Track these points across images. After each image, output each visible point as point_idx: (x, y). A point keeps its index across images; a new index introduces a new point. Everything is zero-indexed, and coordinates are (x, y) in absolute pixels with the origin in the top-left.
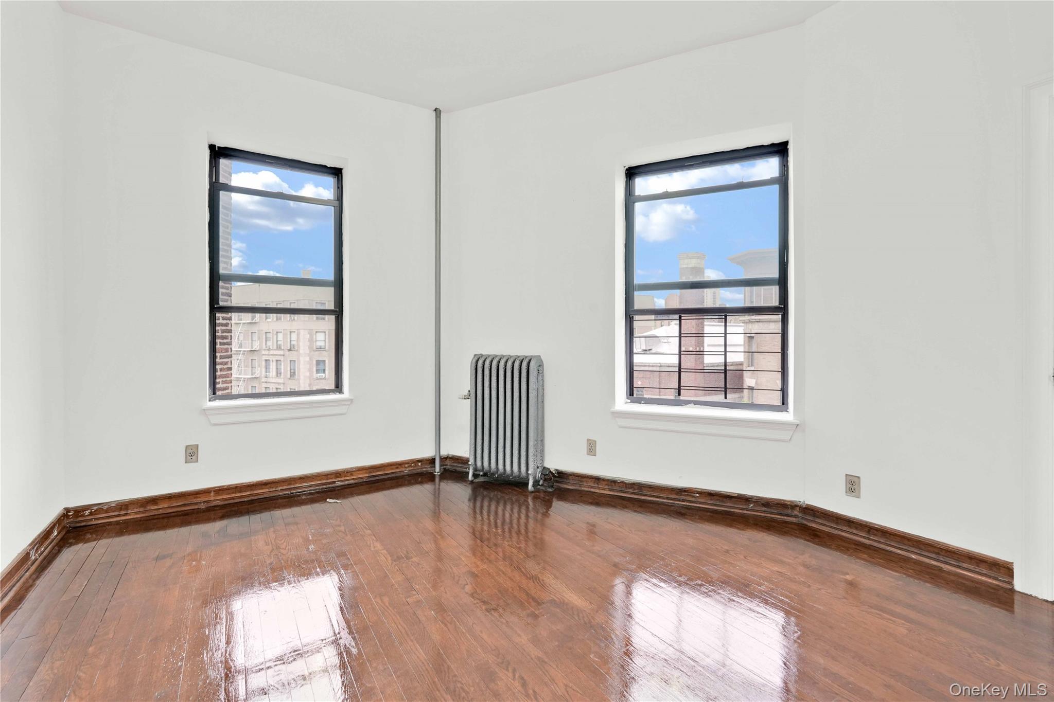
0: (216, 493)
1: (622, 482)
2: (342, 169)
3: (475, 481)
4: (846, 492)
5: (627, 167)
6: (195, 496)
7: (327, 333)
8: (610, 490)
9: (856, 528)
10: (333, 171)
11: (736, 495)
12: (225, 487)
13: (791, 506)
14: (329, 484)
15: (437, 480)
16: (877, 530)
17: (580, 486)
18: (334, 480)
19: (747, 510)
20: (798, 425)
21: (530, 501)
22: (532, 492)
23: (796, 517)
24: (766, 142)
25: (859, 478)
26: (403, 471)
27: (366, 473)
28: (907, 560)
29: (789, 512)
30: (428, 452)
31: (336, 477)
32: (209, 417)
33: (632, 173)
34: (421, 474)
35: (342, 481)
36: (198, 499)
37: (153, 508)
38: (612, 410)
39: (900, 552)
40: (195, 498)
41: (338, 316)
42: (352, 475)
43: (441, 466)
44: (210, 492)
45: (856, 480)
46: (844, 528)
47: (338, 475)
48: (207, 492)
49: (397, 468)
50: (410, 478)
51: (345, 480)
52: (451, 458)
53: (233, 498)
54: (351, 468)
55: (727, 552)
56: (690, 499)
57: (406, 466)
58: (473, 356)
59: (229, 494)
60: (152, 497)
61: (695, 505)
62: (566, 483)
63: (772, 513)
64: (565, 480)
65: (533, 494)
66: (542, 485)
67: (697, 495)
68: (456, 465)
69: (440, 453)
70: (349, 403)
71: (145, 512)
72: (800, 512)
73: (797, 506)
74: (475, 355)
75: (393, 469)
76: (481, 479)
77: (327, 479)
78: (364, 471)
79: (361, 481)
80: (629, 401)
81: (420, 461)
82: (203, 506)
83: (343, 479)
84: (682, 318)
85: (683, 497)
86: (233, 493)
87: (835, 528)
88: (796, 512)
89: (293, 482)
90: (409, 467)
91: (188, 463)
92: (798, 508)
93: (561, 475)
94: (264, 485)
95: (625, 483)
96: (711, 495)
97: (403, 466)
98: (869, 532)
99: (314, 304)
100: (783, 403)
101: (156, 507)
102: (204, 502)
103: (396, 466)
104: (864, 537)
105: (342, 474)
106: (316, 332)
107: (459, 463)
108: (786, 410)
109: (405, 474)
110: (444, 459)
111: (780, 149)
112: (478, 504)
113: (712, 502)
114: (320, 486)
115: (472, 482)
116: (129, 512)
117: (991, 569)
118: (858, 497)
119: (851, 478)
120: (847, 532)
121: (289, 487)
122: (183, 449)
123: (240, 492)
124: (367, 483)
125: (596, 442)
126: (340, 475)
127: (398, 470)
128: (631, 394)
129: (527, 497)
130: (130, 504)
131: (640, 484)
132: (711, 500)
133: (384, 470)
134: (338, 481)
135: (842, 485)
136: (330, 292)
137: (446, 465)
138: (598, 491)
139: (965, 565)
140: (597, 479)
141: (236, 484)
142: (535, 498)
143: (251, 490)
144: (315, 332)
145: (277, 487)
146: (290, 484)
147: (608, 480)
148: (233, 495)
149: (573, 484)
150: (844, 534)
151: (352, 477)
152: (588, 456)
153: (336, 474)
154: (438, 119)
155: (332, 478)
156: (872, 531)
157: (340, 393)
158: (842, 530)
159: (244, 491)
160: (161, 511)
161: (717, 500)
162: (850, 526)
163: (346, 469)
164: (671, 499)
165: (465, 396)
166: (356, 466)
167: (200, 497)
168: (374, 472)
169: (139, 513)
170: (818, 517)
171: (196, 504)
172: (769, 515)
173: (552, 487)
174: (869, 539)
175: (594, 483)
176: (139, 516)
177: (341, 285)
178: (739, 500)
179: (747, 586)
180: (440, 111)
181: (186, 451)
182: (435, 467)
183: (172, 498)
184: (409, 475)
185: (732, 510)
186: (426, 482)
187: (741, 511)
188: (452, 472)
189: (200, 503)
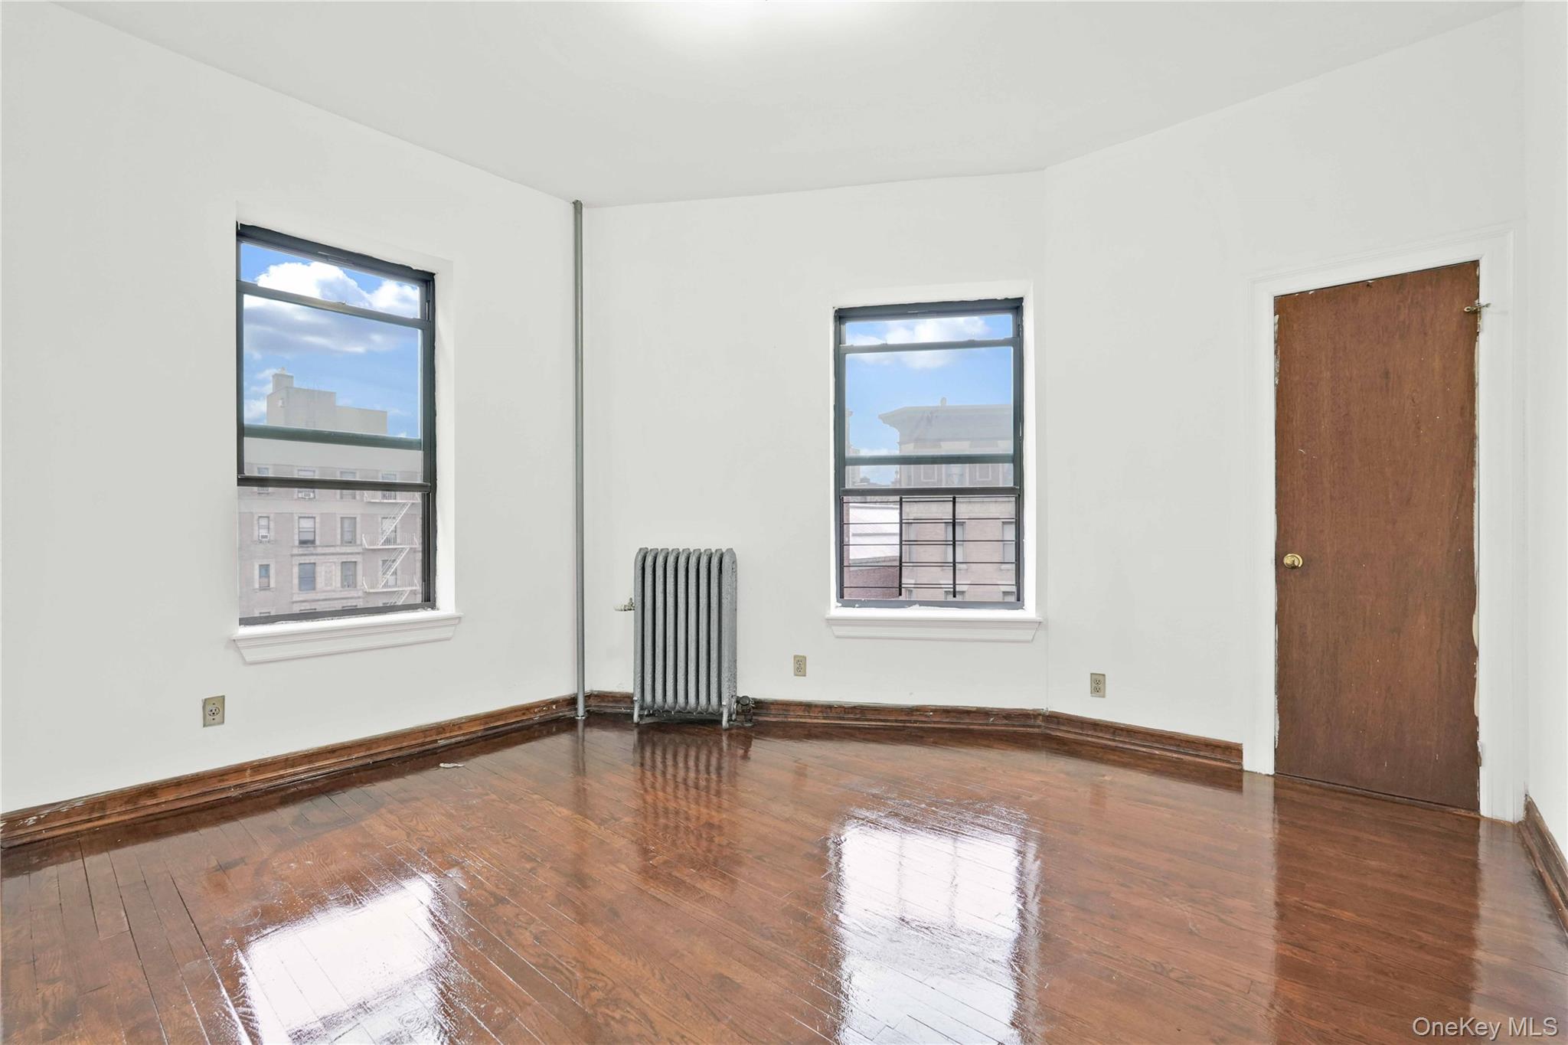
0: (255, 771)
1: (841, 707)
2: (434, 274)
3: (641, 723)
4: (1091, 693)
5: (836, 309)
6: (221, 778)
7: (317, 520)
8: (825, 718)
9: (1101, 731)
10: (420, 276)
11: (974, 709)
12: (270, 760)
13: (1033, 715)
14: (429, 744)
15: (580, 725)
16: (1122, 729)
17: (786, 717)
18: (434, 738)
19: (987, 725)
20: (1040, 623)
21: (724, 738)
22: (726, 730)
23: (1039, 727)
24: (1000, 296)
25: (1104, 675)
26: (532, 719)
27: (481, 724)
28: (1151, 756)
29: (1032, 722)
30: (563, 689)
31: (439, 733)
32: (242, 651)
33: (842, 316)
34: (557, 720)
35: (447, 738)
36: (225, 783)
37: (149, 802)
38: (827, 616)
39: (1144, 750)
40: (220, 781)
41: (428, 494)
42: (460, 728)
43: (586, 707)
44: (245, 770)
45: (1101, 678)
46: (1090, 733)
47: (441, 729)
48: (239, 770)
49: (524, 714)
50: (542, 727)
51: (451, 737)
52: (596, 696)
53: (282, 777)
54: (459, 718)
55: (984, 769)
56: (924, 719)
57: (536, 710)
58: (637, 551)
59: (274, 771)
60: (147, 785)
61: (929, 725)
62: (767, 715)
63: (1014, 726)
64: (765, 711)
65: (728, 732)
66: (735, 720)
67: (931, 713)
68: (603, 704)
69: (584, 688)
70: (457, 621)
71: (136, 810)
72: (1043, 721)
73: (1040, 715)
74: (641, 549)
75: (517, 716)
76: (648, 720)
77: (425, 737)
78: (478, 722)
79: (474, 736)
80: (840, 605)
81: (555, 702)
82: (233, 793)
83: (448, 735)
84: (904, 500)
85: (914, 718)
86: (281, 769)
87: (1081, 734)
88: (1039, 722)
89: (374, 746)
90: (539, 712)
91: (210, 725)
92: (1041, 718)
93: (760, 705)
94: (329, 752)
95: (843, 707)
96: (947, 711)
97: (532, 711)
98: (1114, 733)
99: (296, 472)
100: (1018, 600)
101: (154, 801)
102: (236, 787)
103: (523, 712)
104: (1110, 740)
105: (446, 728)
106: (300, 517)
107: (609, 701)
108: (1022, 607)
109: (535, 722)
110: (588, 697)
111: (1015, 306)
112: (648, 754)
113: (947, 720)
114: (417, 747)
115: (638, 724)
116: (108, 813)
117: (1224, 754)
118: (1104, 696)
119: (1097, 677)
120: (1092, 736)
121: (368, 753)
122: (200, 705)
123: (293, 767)
124: (485, 738)
125: (805, 658)
126: (444, 729)
127: (525, 718)
128: (842, 596)
129: (721, 735)
130: (110, 800)
131: (862, 706)
132: (947, 718)
133: (506, 718)
134: (440, 740)
135: (1086, 684)
136: (417, 457)
137: (590, 706)
138: (809, 721)
139: (1202, 753)
140: (808, 706)
141: (286, 755)
142: (730, 737)
143: (310, 762)
144: (297, 518)
145: (350, 754)
146: (369, 749)
147: (822, 706)
148: (282, 772)
149: (775, 716)
150: (1089, 739)
151: (462, 732)
152: (796, 677)
153: (438, 728)
154: (579, 216)
155: (431, 736)
156: (1117, 731)
157: (432, 608)
158: (1088, 735)
159: (299, 765)
160: (164, 807)
161: (954, 717)
162: (1095, 730)
163: (451, 720)
164: (901, 721)
165: (625, 606)
166: (466, 715)
167: (227, 780)
168: (491, 723)
169: (125, 812)
170: (1063, 725)
171: (223, 790)
172: (1011, 728)
173: (750, 721)
174: (1114, 740)
175: (804, 711)
176: (126, 817)
177: (433, 445)
178: (978, 715)
179: (1018, 798)
180: (581, 204)
181: (204, 708)
182: (576, 709)
183: (181, 784)
184: (540, 724)
185: (971, 727)
186: (564, 731)
187: (981, 727)
188: (601, 714)
189: (229, 788)
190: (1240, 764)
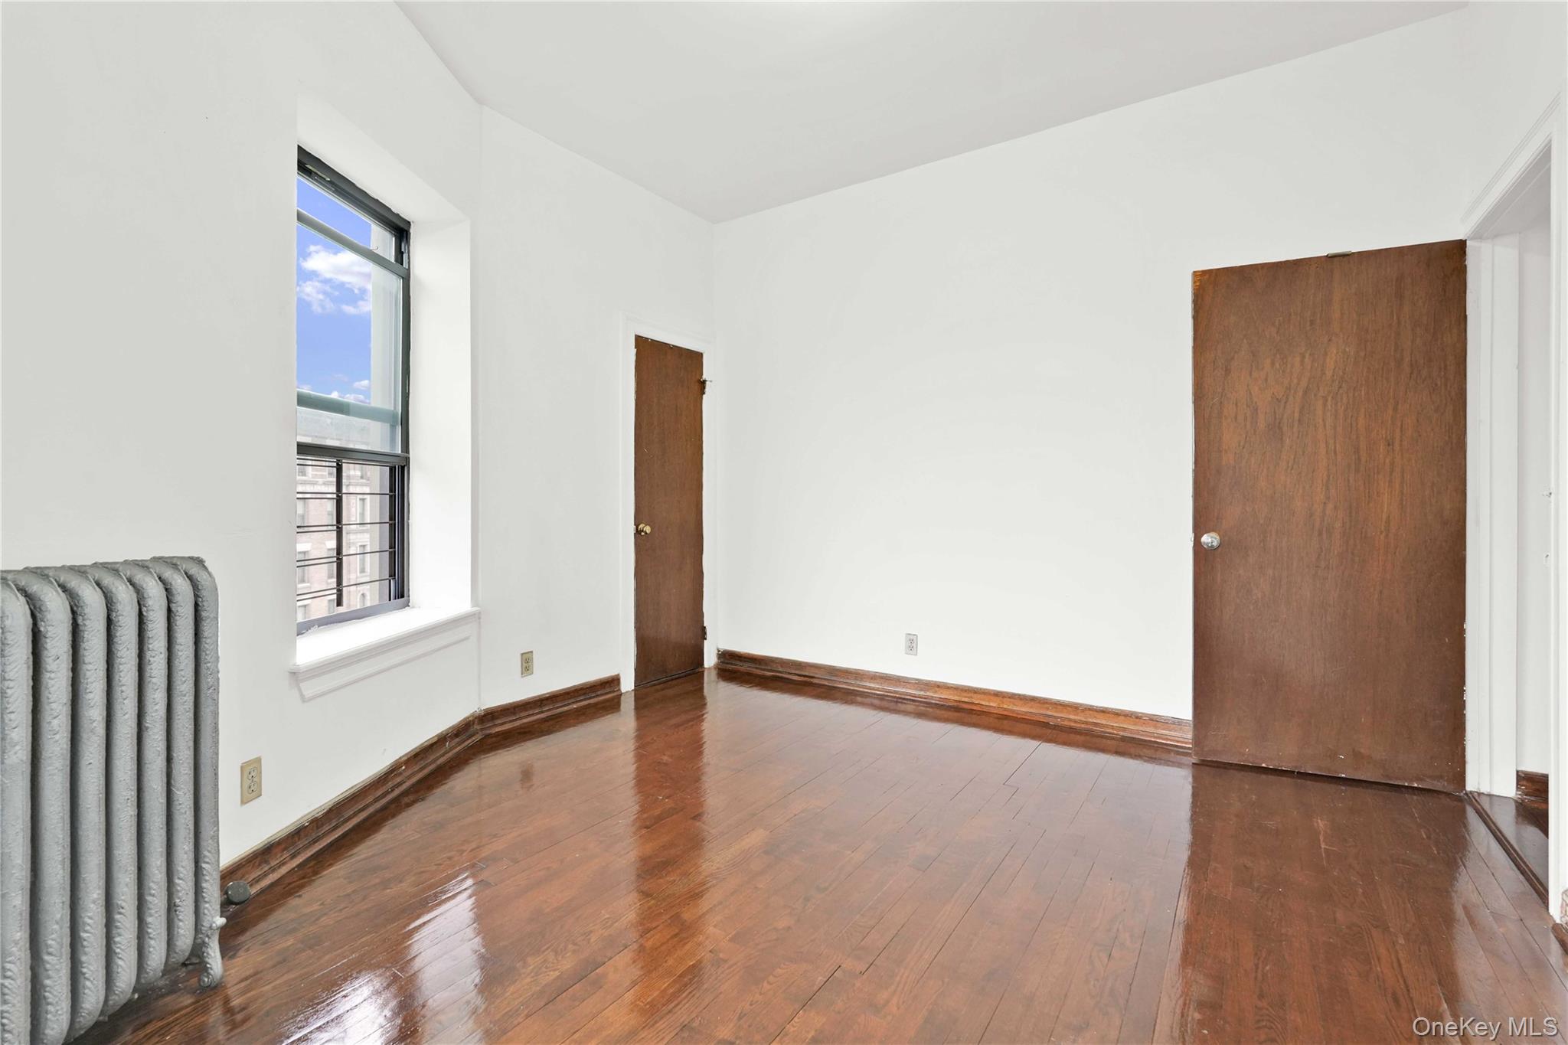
190: (619, 690)
